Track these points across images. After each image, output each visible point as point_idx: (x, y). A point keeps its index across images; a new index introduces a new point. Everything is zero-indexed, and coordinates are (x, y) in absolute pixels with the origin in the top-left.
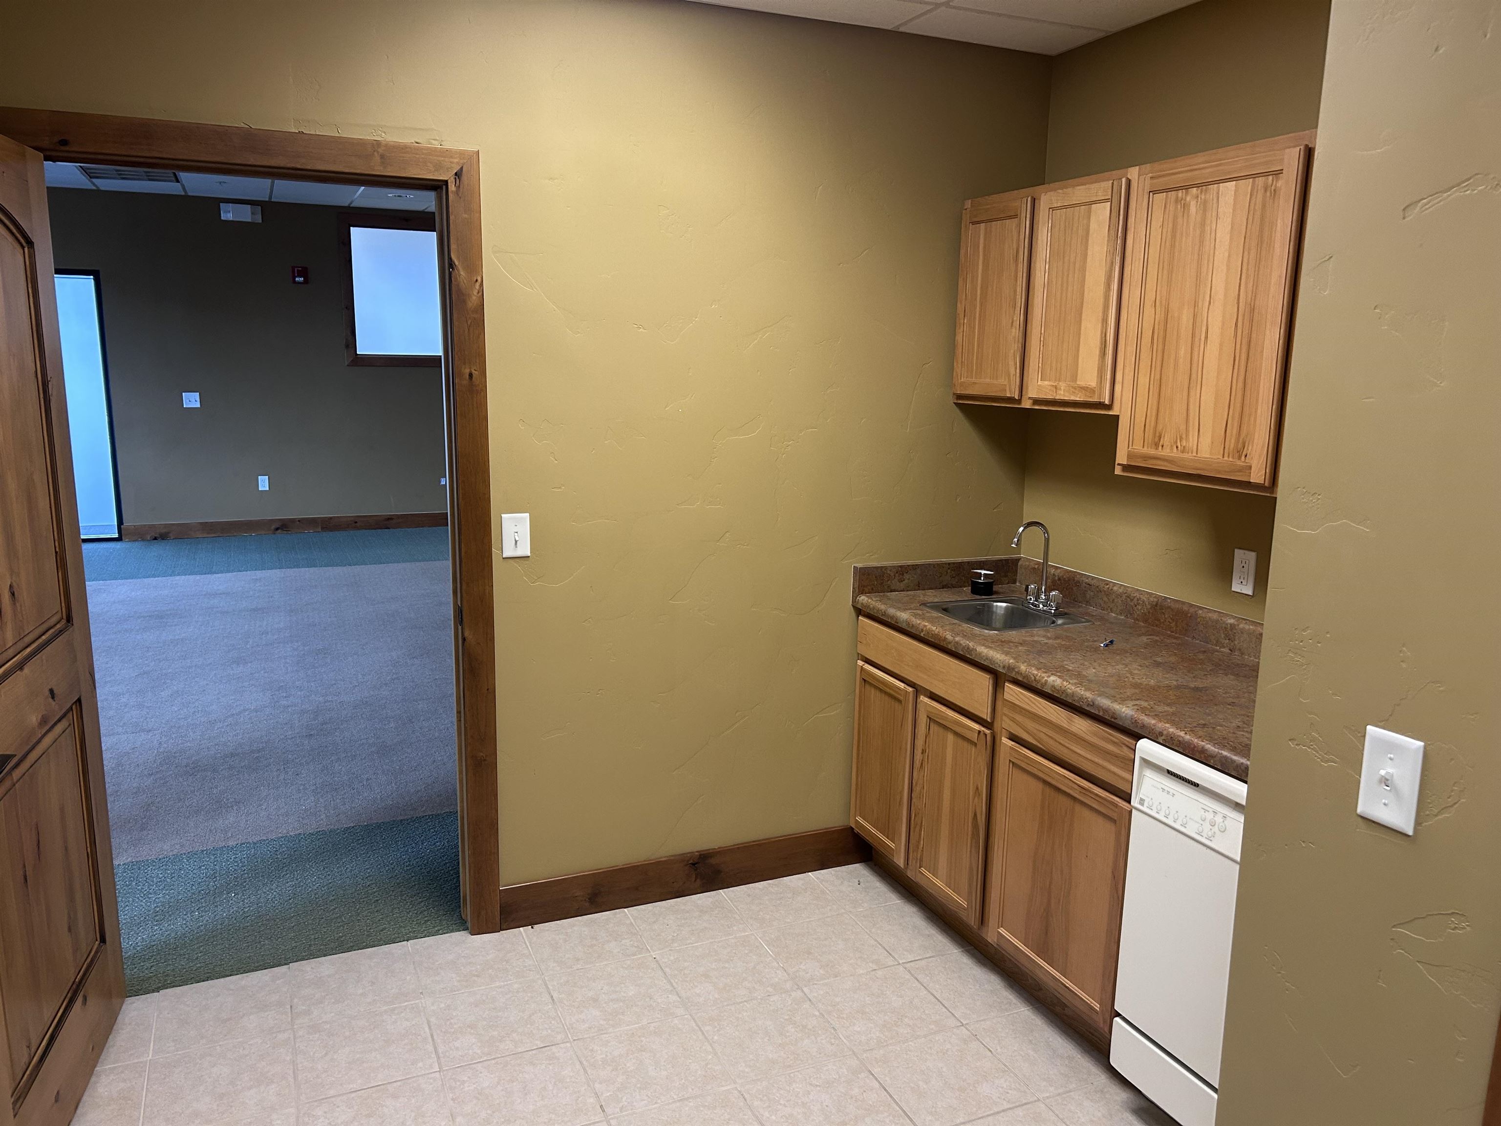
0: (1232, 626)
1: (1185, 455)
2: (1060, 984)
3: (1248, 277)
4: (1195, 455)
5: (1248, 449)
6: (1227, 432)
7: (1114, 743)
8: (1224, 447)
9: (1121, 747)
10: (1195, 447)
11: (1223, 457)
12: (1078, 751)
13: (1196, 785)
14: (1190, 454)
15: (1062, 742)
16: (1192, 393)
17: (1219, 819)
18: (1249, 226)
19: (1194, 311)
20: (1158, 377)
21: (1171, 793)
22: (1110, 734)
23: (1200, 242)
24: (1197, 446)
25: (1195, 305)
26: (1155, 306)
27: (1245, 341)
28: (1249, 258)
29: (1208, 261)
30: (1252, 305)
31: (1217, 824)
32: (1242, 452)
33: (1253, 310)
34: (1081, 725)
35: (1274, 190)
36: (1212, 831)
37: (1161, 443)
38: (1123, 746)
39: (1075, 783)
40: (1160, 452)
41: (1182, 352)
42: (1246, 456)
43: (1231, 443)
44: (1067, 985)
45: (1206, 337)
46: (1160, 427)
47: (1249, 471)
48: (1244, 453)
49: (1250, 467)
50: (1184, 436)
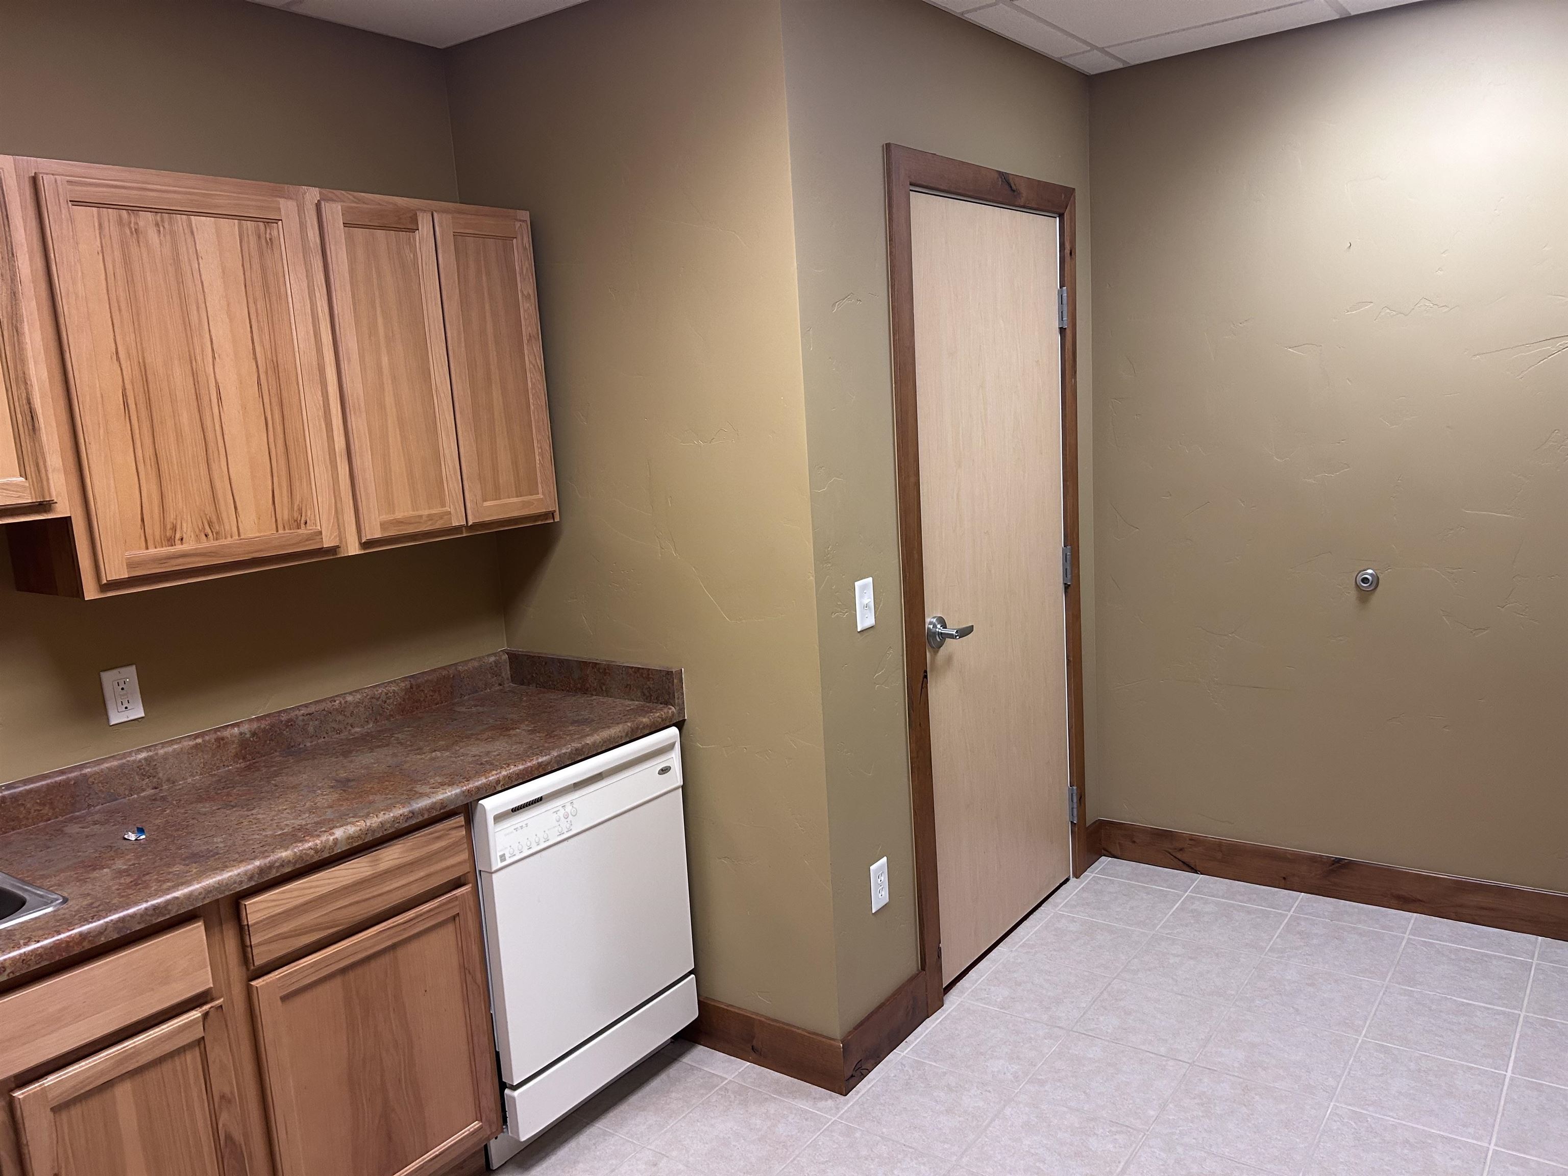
0: (148, 760)
1: (223, 542)
2: (431, 1163)
3: (260, 329)
4: (237, 537)
5: (306, 516)
6: (276, 502)
7: (439, 838)
8: (276, 520)
9: (449, 834)
10: (235, 529)
11: (277, 531)
12: (392, 887)
13: (540, 800)
14: (229, 539)
15: (364, 897)
16: (214, 466)
17: (569, 808)
18: (248, 274)
19: (192, 367)
20: (149, 452)
21: (524, 826)
22: (431, 833)
23: (178, 283)
24: (238, 527)
25: (191, 360)
26: (118, 359)
27: (275, 400)
28: (257, 310)
29: (198, 308)
30: (275, 361)
31: (570, 814)
32: (300, 521)
33: (276, 367)
34: (391, 855)
35: (270, 239)
36: (569, 822)
37: (178, 536)
38: (450, 832)
39: (398, 925)
40: (179, 548)
41: (185, 418)
42: (306, 523)
43: (284, 514)
44: (437, 1153)
45: (220, 398)
46: (171, 517)
47: (320, 537)
48: (303, 521)
49: (321, 533)
50: (214, 519)
